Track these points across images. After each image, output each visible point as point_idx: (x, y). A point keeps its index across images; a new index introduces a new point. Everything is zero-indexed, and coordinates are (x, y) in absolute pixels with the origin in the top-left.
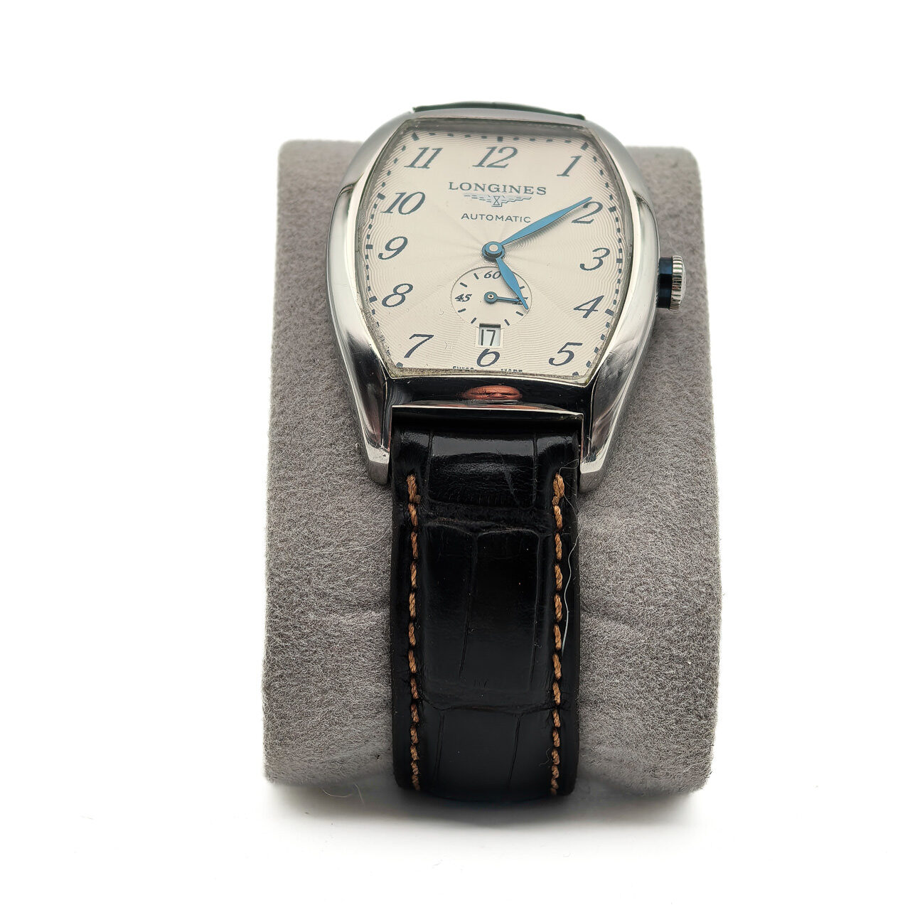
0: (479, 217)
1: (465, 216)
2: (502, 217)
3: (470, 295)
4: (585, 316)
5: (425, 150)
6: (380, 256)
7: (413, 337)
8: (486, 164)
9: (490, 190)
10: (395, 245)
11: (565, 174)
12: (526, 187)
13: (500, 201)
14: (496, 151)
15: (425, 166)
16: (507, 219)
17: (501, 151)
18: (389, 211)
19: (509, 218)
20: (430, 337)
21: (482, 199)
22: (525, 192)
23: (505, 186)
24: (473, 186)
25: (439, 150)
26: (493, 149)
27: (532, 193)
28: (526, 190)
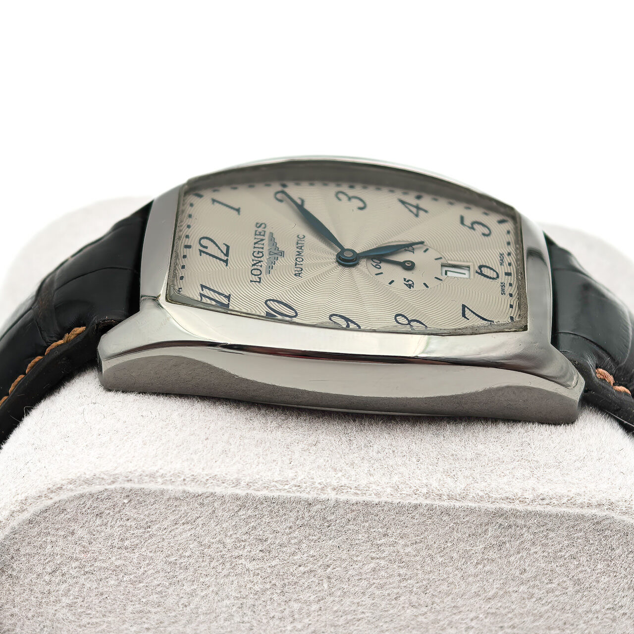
0: (298, 266)
1: (297, 275)
2: (298, 252)
3: (405, 279)
4: (426, 211)
5: (203, 295)
7: (465, 317)
8: (225, 258)
9: (261, 257)
11: (238, 210)
12: (256, 235)
14: (204, 250)
15: (228, 297)
16: (301, 249)
17: (206, 247)
20: (464, 307)
21: (273, 263)
22: (264, 235)
23: (254, 247)
24: (255, 267)
25: (203, 286)
26: (201, 251)
27: (265, 232)
28: (260, 235)
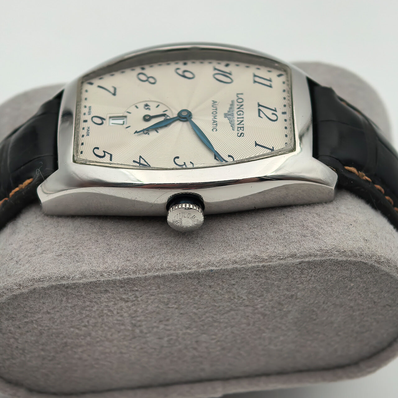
0: (215, 108)
1: (214, 102)
5: (270, 80)
6: (178, 69)
8: (261, 108)
9: (238, 111)
10: (187, 74)
11: (256, 144)
12: (243, 127)
13: (229, 116)
14: (274, 112)
15: (255, 82)
17: (273, 114)
18: (215, 69)
19: (214, 122)
20: (114, 94)
21: (230, 108)
23: (243, 118)
24: (241, 104)
25: (270, 86)
26: (275, 110)
27: (238, 130)
28: (240, 128)
